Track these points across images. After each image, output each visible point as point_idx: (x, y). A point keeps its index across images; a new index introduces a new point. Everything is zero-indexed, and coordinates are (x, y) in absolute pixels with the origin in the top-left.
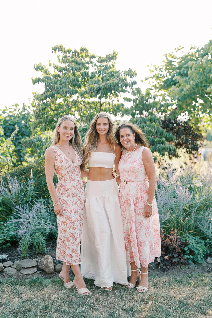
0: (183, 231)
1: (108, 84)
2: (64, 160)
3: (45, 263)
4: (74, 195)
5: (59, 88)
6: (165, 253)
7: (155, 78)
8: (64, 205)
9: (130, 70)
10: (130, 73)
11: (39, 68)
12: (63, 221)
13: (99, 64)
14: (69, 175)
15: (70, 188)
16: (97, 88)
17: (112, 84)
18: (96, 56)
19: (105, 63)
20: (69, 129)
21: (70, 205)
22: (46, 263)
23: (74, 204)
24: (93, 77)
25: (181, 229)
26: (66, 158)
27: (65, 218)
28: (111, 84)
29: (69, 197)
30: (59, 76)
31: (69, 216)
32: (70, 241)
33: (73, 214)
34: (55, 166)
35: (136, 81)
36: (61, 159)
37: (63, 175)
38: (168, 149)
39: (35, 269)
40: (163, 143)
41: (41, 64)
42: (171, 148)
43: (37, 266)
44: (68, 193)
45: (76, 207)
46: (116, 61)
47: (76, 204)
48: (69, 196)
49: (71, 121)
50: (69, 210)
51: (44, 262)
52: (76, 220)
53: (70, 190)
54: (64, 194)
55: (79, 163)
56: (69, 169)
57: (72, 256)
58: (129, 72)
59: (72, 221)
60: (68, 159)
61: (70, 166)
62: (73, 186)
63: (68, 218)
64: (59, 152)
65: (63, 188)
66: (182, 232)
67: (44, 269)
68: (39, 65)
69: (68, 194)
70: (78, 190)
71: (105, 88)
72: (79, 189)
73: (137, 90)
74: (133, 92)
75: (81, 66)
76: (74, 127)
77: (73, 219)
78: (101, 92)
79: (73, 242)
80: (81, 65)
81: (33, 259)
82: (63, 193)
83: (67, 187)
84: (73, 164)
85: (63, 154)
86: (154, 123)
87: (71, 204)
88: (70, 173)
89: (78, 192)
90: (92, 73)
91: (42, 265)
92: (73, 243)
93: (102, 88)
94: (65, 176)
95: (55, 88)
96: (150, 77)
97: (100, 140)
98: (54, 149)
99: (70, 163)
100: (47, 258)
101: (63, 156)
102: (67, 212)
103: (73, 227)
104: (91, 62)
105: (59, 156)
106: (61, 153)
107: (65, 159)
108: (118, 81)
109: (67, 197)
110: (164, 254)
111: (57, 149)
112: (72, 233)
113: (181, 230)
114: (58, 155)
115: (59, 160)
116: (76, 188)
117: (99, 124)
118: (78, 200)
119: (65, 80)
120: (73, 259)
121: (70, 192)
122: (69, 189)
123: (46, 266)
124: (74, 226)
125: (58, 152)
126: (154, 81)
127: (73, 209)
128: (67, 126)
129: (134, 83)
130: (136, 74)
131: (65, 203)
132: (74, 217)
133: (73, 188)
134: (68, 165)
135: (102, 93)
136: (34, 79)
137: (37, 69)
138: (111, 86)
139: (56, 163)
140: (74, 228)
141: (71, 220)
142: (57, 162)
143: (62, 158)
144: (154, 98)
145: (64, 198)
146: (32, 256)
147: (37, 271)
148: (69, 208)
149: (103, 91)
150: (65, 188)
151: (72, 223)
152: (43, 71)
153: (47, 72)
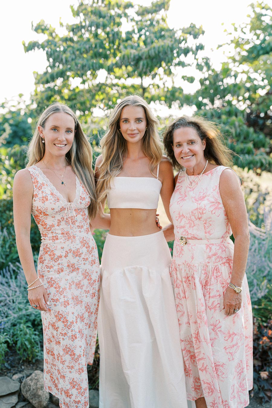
1: (154, 49)
2: (49, 197)
3: (32, 389)
4: (73, 268)
5: (70, 59)
6: (260, 364)
7: (233, 45)
8: (52, 290)
9: (193, 27)
10: (193, 30)
11: (40, 28)
12: (51, 322)
13: (138, 18)
14: (61, 227)
15: (64, 254)
16: (134, 57)
17: (161, 49)
18: (133, 4)
19: (149, 16)
20: (63, 131)
21: (65, 289)
22: (34, 389)
23: (73, 286)
24: (128, 40)
26: (55, 192)
27: (54, 317)
28: (159, 48)
29: (62, 274)
30: (71, 40)
31: (61, 312)
32: (65, 363)
33: (70, 309)
34: (33, 208)
35: (203, 45)
36: (44, 195)
37: (48, 226)
39: (14, 399)
40: (249, 152)
41: (44, 21)
43: (19, 393)
44: (59, 264)
45: (77, 292)
46: (168, 12)
47: (79, 285)
48: (62, 271)
49: (66, 115)
50: (62, 300)
51: (30, 386)
52: (79, 320)
53: (63, 258)
54: (51, 267)
55: (82, 202)
56: (63, 214)
57: (70, 393)
58: (191, 29)
59: (69, 323)
60: (58, 194)
61: (63, 209)
62: (70, 250)
63: (59, 317)
64: (42, 178)
65: (50, 255)
67: (31, 401)
68: (41, 24)
69: (60, 266)
70: (81, 258)
71: (149, 56)
72: (83, 256)
74: (198, 64)
75: (107, 20)
76: (73, 126)
77: (70, 318)
78: (141, 63)
79: (70, 365)
80: (107, 18)
81: (14, 374)
82: (49, 265)
83: (58, 253)
84: (69, 205)
85: (49, 183)
86: (234, 118)
87: (68, 286)
88: (63, 223)
89: (80, 263)
90: (128, 33)
91: (27, 391)
92: (72, 367)
93: (144, 57)
94: (53, 229)
95: (62, 60)
96: (226, 43)
97: (128, 153)
98: (31, 173)
99: (63, 202)
100: (36, 378)
101: (49, 188)
102: (57, 304)
103: (70, 334)
104: (126, 15)
105: (40, 188)
106: (44, 182)
107: (52, 194)
108: (172, 43)
109: (59, 272)
110: (259, 366)
111: (37, 172)
112: (68, 346)
114: (39, 185)
115: (40, 195)
116: (77, 254)
117: (127, 120)
118: (82, 277)
119: (80, 45)
120: (72, 400)
121: (64, 262)
122: (61, 257)
123: (32, 395)
124: (74, 333)
125: (39, 180)
127: (70, 297)
128: (57, 124)
129: (200, 47)
130: (203, 33)
131: (54, 286)
132: (73, 313)
133: (70, 255)
134: (57, 206)
135: (143, 65)
136: (27, 45)
137: (36, 30)
138: (159, 52)
139: (34, 203)
140: (72, 336)
141: (67, 321)
142: (36, 199)
143: (47, 192)
144: (236, 76)
145: (53, 275)
146: (13, 367)
147: (16, 404)
148: (62, 297)
149: (145, 62)
150: (54, 254)
151: (69, 327)
152: (47, 32)
153: (54, 35)
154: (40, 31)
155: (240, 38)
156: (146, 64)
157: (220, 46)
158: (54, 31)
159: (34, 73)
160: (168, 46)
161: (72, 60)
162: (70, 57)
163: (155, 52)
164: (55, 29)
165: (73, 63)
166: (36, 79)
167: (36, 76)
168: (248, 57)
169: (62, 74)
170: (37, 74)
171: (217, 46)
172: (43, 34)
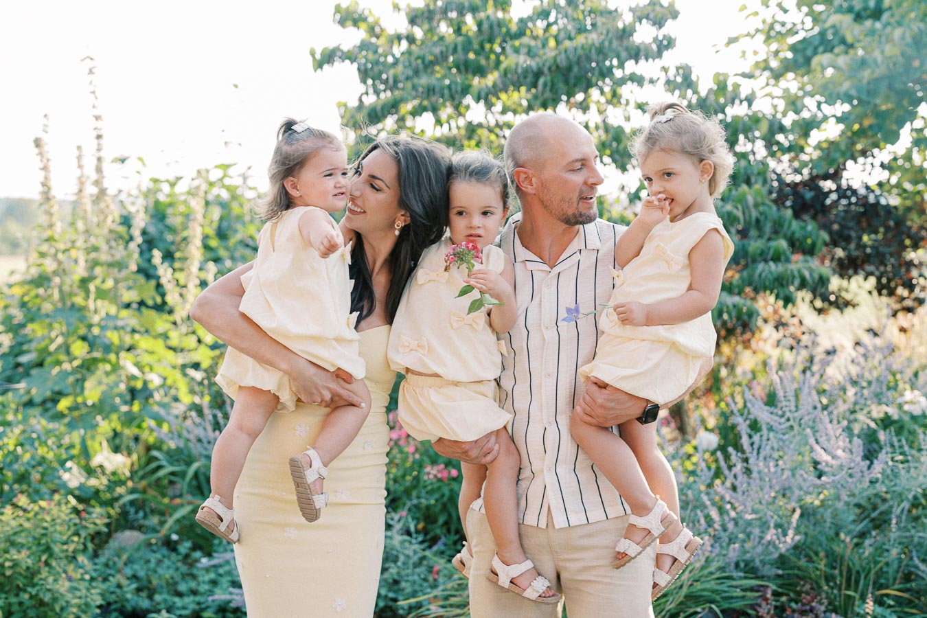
0: (856, 591)
1: (566, 51)
5: (402, 78)
7: (761, 37)
10: (654, 10)
11: (349, 18)
24: (521, 34)
25: (849, 580)
28: (576, 49)
30: (410, 38)
35: (673, 38)
38: (794, 277)
40: (777, 258)
42: (807, 274)
58: (650, 8)
66: (851, 593)
68: (351, 9)
71: (558, 66)
73: (681, 71)
74: (667, 81)
78: (541, 81)
86: (744, 187)
90: (522, 21)
93: (546, 70)
96: (746, 33)
113: (848, 587)
126: (759, 49)
129: (666, 44)
130: (675, 15)
135: (545, 85)
136: (318, 54)
137: (342, 23)
149: (549, 78)
152: (363, 26)
153: (377, 30)
154: (349, 23)
155: (776, 21)
156: (549, 84)
157: (732, 41)
158: (377, 23)
159: (339, 105)
160: (593, 44)
161: (407, 78)
162: (403, 73)
163: (568, 58)
164: (379, 18)
165: (409, 85)
166: (342, 117)
167: (343, 110)
168: (795, 60)
169: (393, 107)
170: (345, 105)
171: (726, 41)
172: (356, 29)
